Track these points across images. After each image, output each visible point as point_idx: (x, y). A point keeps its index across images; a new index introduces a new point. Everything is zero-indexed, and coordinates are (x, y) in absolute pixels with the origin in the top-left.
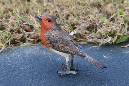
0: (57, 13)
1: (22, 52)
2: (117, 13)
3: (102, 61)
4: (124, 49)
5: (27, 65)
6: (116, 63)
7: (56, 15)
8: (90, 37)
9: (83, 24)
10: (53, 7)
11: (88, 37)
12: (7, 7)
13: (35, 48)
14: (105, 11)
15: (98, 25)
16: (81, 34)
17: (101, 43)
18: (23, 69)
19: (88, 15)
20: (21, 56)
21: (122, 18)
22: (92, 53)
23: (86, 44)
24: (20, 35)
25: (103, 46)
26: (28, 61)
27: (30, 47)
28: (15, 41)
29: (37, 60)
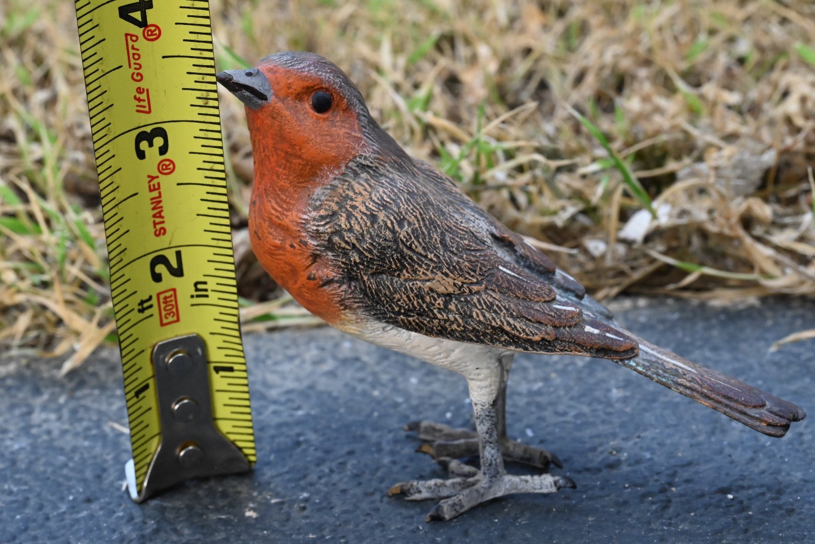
0: (530, 61)
5: (264, 487)
7: (528, 78)
9: (729, 150)
10: (503, 20)
13: (347, 345)
16: (712, 228)
18: (227, 524)
19: (775, 75)
23: (751, 308)
26: (278, 451)
29: (346, 449)
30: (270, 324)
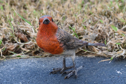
0: (58, 22)
1: (16, 65)
3: (115, 77)
5: (22, 79)
7: (58, 24)
8: (99, 50)
10: (54, 15)
11: (97, 50)
14: (116, 20)
15: (108, 35)
17: (113, 57)
19: (96, 24)
20: (15, 69)
22: (102, 68)
23: (94, 57)
24: (14, 45)
25: (114, 60)
26: (24, 75)
27: (27, 60)
28: (7, 52)
29: (34, 75)
30: (20, 57)
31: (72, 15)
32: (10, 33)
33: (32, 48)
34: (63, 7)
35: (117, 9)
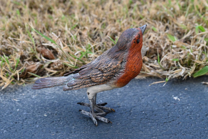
1: (39, 91)
2: (194, 30)
3: (171, 104)
4: (206, 86)
5: (47, 110)
6: (194, 108)
7: (96, 34)
8: (151, 68)
10: (90, 21)
11: (148, 68)
12: (14, 21)
14: (175, 27)
15: (163, 48)
17: (169, 77)
18: (41, 117)
19: (148, 33)
20: (38, 97)
21: (203, 38)
22: (154, 93)
23: (144, 79)
24: (36, 65)
25: (171, 81)
26: (50, 104)
28: (27, 74)
31: (115, 21)
32: (30, 49)
33: (61, 68)
34: (103, 9)
35: (177, 11)
